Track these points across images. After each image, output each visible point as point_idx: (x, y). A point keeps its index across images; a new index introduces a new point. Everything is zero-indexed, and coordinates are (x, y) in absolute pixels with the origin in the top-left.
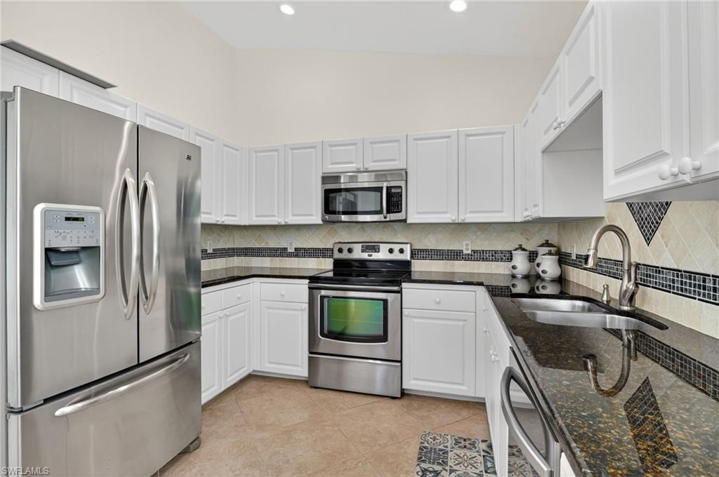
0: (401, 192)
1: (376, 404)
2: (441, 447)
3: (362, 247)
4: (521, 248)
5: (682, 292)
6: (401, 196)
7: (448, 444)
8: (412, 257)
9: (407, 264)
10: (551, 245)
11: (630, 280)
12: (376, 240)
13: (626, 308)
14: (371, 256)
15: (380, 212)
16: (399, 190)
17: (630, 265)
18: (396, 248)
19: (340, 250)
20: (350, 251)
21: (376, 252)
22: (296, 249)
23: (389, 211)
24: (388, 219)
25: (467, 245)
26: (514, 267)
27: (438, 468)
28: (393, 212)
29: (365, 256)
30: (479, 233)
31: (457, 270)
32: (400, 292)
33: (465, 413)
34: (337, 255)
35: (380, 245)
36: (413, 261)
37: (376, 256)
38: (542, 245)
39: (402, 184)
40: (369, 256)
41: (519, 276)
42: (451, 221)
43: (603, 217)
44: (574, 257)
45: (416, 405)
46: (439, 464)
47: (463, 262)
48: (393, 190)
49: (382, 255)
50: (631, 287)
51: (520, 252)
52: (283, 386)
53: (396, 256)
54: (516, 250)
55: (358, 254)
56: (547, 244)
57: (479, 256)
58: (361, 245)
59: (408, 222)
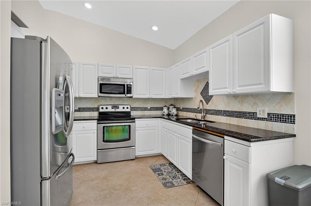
0: (131, 87)
1: (128, 163)
2: (157, 167)
3: (112, 107)
4: (165, 106)
5: (216, 114)
6: (131, 88)
7: (159, 166)
8: (131, 110)
9: (129, 113)
10: (173, 105)
11: (204, 113)
12: (117, 104)
13: (203, 120)
14: (116, 110)
15: (124, 93)
16: (131, 86)
17: (204, 109)
18: (126, 107)
19: (102, 108)
20: (107, 108)
21: (117, 108)
22: (79, 108)
23: (127, 93)
24: (126, 96)
25: (149, 105)
26: (164, 112)
27: (161, 172)
28: (129, 94)
29: (113, 110)
30: (153, 102)
31: (146, 114)
32: (134, 122)
33: (156, 158)
34: (101, 110)
35: (119, 106)
36: (131, 112)
37: (117, 110)
38: (171, 105)
39: (132, 84)
40: (115, 110)
41: (166, 115)
42: (147, 98)
43: (193, 98)
44: (181, 108)
45: (141, 160)
46: (160, 171)
47: (148, 111)
48: (128, 86)
49: (120, 109)
50: (205, 114)
51: (165, 107)
52: (85, 166)
53: (126, 110)
54: (164, 107)
55: (110, 109)
56: (172, 105)
57: (152, 109)
58: (111, 106)
59: (133, 97)
